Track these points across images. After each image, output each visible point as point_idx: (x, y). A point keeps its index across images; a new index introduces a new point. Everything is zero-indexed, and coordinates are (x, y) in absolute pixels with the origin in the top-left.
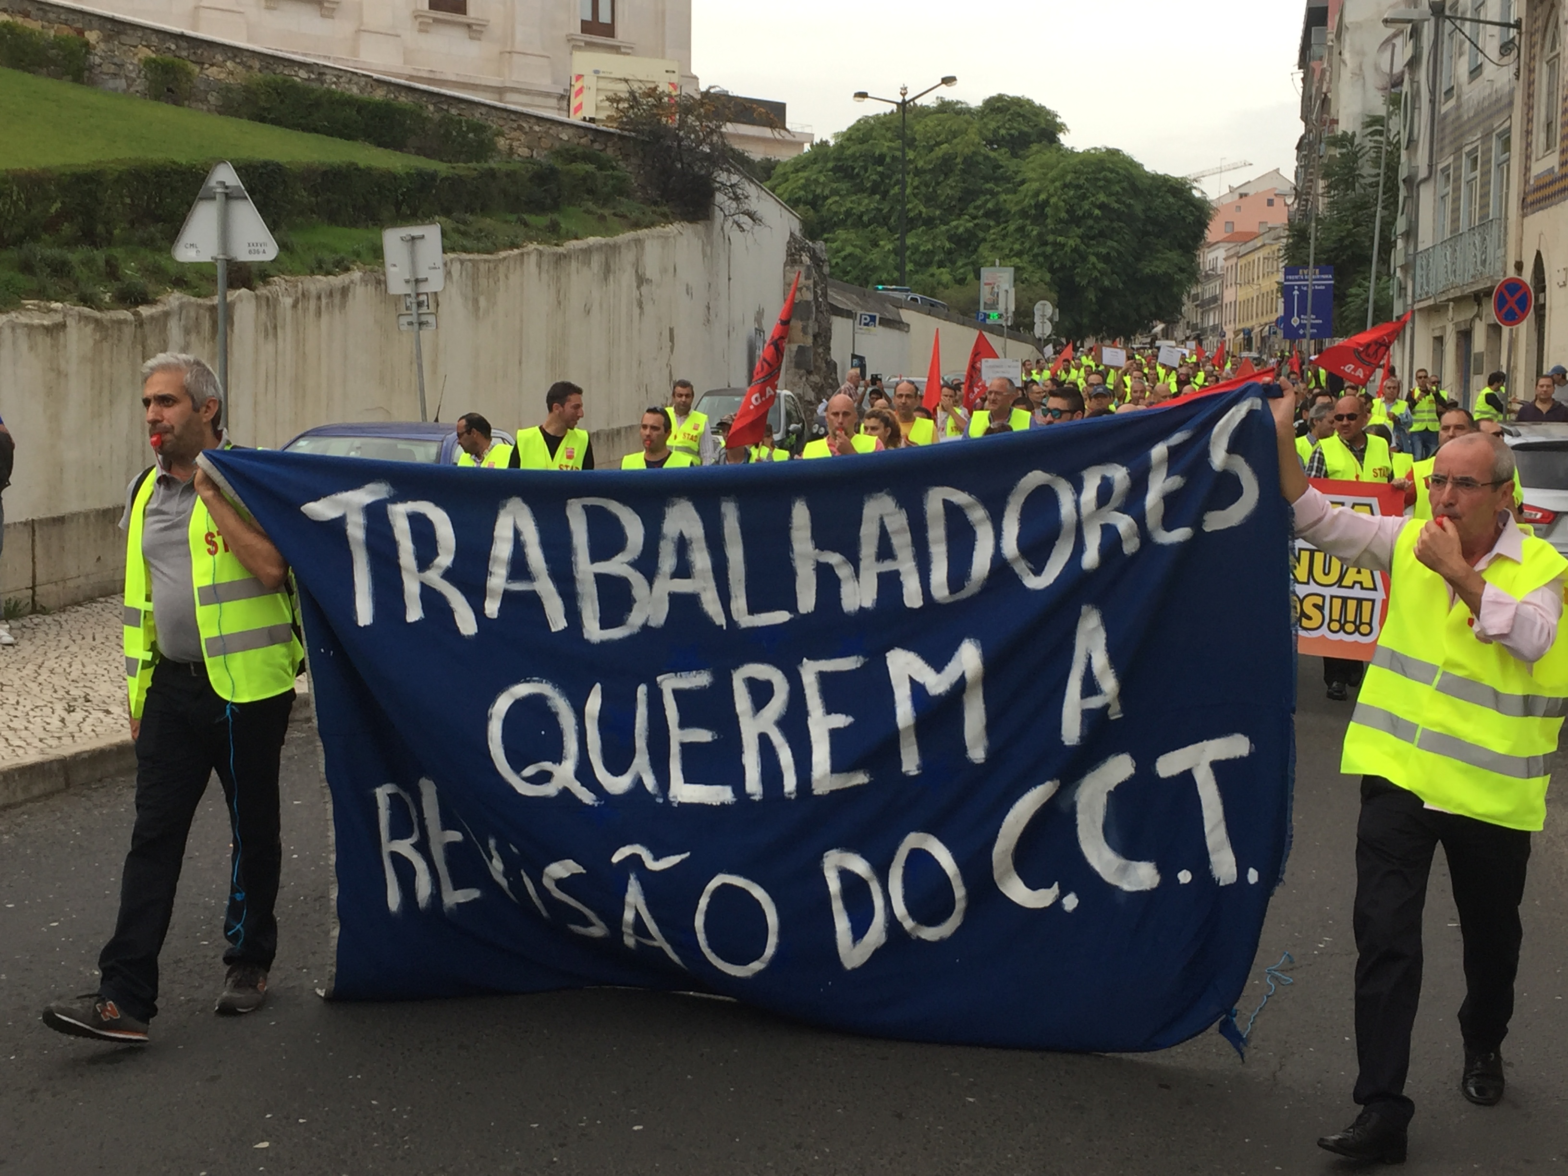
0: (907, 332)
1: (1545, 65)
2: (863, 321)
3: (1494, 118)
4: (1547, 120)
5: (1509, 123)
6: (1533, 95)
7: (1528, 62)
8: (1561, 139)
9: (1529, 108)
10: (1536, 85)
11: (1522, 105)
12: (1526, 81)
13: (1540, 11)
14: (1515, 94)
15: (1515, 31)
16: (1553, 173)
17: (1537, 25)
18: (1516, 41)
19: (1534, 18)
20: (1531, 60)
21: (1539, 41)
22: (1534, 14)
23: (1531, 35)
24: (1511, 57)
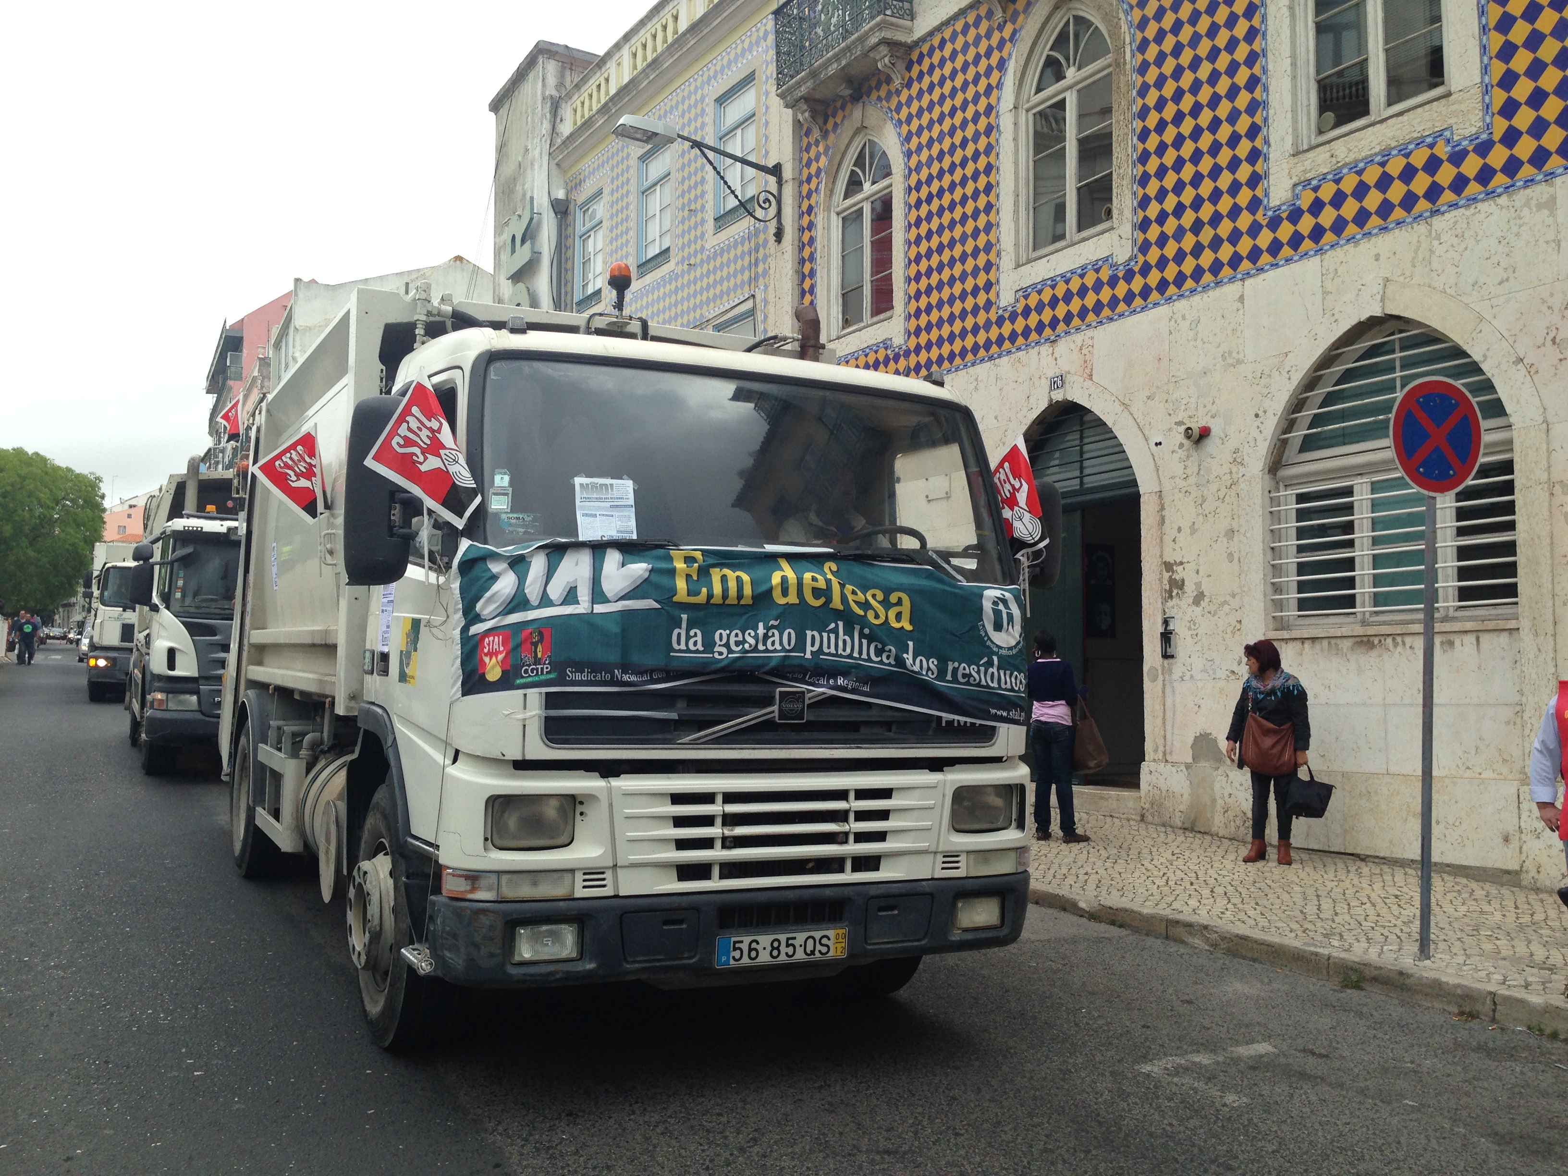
3: (705, 307)
4: (843, 288)
5: (749, 305)
6: (812, 258)
7: (797, 217)
8: (910, 298)
9: (804, 277)
10: (819, 244)
11: (791, 272)
12: (796, 242)
13: (821, 149)
14: (771, 262)
15: (772, 180)
16: (886, 349)
17: (813, 170)
18: (775, 192)
19: (804, 162)
20: (801, 215)
21: (822, 186)
22: (805, 156)
23: (801, 184)
24: (773, 211)
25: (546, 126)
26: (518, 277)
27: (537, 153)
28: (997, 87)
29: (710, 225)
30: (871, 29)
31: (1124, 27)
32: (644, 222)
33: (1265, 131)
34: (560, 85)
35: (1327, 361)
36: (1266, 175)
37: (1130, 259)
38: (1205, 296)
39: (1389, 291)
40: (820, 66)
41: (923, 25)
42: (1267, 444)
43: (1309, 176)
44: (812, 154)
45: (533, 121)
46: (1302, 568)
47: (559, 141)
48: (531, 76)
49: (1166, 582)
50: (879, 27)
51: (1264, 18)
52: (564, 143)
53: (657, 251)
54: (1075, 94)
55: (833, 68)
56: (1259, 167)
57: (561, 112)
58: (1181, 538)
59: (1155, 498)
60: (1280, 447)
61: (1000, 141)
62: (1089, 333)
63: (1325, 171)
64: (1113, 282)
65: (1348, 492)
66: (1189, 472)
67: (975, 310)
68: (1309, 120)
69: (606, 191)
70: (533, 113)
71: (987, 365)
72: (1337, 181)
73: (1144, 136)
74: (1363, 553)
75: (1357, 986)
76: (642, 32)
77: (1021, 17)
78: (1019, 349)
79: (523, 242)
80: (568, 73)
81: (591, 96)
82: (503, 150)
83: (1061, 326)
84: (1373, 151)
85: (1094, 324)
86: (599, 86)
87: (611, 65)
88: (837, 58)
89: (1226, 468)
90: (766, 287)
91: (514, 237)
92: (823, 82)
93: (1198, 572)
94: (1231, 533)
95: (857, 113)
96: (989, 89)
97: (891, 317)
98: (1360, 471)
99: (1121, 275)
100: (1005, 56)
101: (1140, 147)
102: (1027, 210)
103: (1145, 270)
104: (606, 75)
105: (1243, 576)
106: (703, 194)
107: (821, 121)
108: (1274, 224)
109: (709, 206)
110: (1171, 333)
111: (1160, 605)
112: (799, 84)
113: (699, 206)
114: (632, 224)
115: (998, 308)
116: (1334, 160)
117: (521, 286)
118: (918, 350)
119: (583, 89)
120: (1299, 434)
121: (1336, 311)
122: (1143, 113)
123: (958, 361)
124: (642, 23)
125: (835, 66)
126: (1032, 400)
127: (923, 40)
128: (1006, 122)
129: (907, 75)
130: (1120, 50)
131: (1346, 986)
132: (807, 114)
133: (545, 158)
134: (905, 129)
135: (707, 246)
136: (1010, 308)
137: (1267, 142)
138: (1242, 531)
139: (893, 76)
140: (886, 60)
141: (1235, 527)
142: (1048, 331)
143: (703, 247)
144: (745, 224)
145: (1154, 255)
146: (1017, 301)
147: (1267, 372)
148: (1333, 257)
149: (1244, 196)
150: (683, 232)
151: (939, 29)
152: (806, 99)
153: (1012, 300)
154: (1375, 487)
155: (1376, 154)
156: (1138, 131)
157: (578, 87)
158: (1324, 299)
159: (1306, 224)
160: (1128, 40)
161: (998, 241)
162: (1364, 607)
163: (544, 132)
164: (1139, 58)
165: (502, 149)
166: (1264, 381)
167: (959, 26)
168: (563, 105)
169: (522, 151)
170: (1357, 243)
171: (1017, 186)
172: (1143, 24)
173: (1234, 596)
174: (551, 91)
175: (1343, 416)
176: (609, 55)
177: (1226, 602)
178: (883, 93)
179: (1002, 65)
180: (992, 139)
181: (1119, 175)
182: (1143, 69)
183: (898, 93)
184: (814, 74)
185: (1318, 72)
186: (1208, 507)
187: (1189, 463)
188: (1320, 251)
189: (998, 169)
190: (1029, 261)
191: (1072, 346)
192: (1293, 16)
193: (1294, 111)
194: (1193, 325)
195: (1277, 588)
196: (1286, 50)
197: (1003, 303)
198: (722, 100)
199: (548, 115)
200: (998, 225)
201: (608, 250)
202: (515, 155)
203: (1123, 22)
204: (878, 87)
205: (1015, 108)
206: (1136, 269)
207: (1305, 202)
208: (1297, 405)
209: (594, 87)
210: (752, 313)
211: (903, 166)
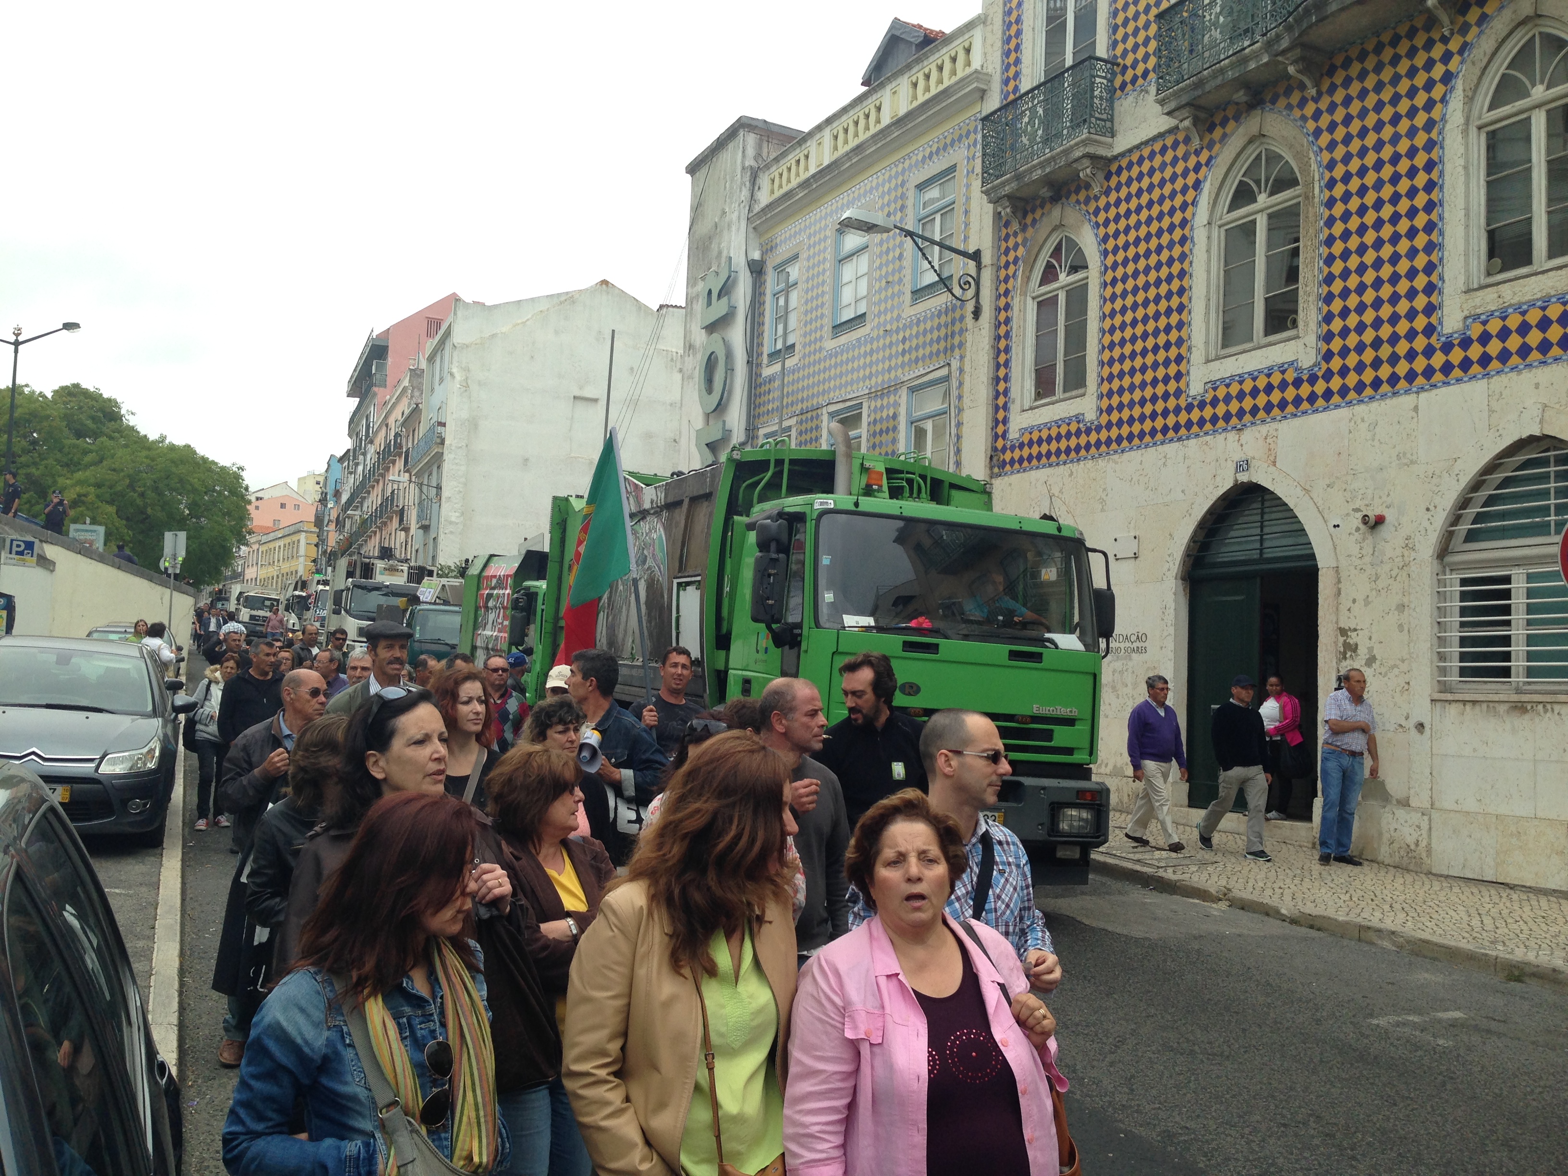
0: (52, 571)
1: (1029, 300)
2: (15, 549)
3: (900, 370)
4: (1036, 365)
5: (944, 372)
6: (1007, 335)
7: (994, 299)
8: (1103, 380)
9: (999, 352)
10: (1014, 324)
11: (987, 347)
12: (993, 321)
13: (1019, 239)
14: (969, 336)
15: (972, 264)
16: (1078, 422)
17: (1011, 256)
18: (974, 274)
19: (1003, 249)
20: (999, 297)
21: (1020, 273)
22: (1004, 245)
23: (999, 269)
24: (971, 293)
25: (745, 193)
26: (711, 328)
27: (735, 216)
28: (1193, 204)
29: (908, 296)
30: (1077, 144)
31: (1314, 166)
32: (837, 287)
33: (1440, 268)
34: (758, 156)
35: (1491, 468)
36: (1441, 306)
37: (1314, 365)
38: (1383, 403)
39: (1546, 415)
40: (1025, 171)
41: (1122, 143)
42: (1436, 534)
43: (1479, 311)
44: (1011, 243)
45: (731, 188)
46: (1464, 642)
47: (757, 208)
48: (731, 146)
49: (1340, 645)
50: (1085, 143)
51: (1441, 174)
52: (763, 210)
53: (852, 316)
54: (1265, 217)
55: (1037, 174)
56: (1434, 299)
57: (759, 181)
58: (1356, 609)
59: (1332, 573)
60: (1448, 536)
61: (1194, 251)
62: (1275, 425)
63: (1493, 308)
64: (1297, 383)
65: (1507, 580)
66: (1364, 552)
67: (1166, 396)
68: (1479, 263)
69: (803, 256)
70: (732, 180)
71: (1175, 445)
72: (1504, 319)
73: (1330, 260)
74: (1518, 632)
75: (1518, 979)
76: (844, 118)
77: (1217, 146)
78: (1206, 434)
79: (719, 296)
80: (765, 144)
81: (789, 169)
82: (699, 210)
83: (1248, 418)
84: (1535, 297)
85: (1279, 418)
86: (798, 161)
87: (812, 145)
88: (1042, 165)
89: (1399, 551)
90: (962, 358)
91: (710, 292)
92: (1028, 184)
93: (1370, 639)
94: (1401, 607)
95: (1056, 212)
96: (1184, 206)
97: (1084, 395)
98: (1517, 562)
99: (1305, 377)
100: (1201, 178)
101: (1326, 270)
102: (1217, 312)
103: (1328, 375)
104: (806, 152)
105: (1412, 645)
106: (901, 268)
107: (1020, 215)
108: (1447, 348)
109: (907, 279)
110: (1350, 432)
111: (1334, 664)
112: (1003, 184)
113: (896, 278)
114: (826, 288)
115: (1188, 396)
116: (1501, 301)
117: (715, 335)
118: (1109, 426)
119: (782, 162)
120: (1464, 527)
121: (1500, 428)
122: (1330, 241)
123: (1147, 438)
124: (844, 110)
125: (1039, 172)
126: (1218, 479)
127: (1122, 155)
128: (1200, 235)
129: (1106, 184)
130: (1310, 184)
131: (1510, 980)
132: (1008, 210)
133: (744, 223)
134: (1102, 231)
135: (904, 315)
136: (1199, 398)
137: (1441, 278)
138: (1412, 606)
139: (1093, 184)
140: (1088, 170)
141: (1405, 600)
142: (1234, 421)
143: (899, 316)
144: (942, 299)
145: (1336, 364)
146: (1206, 391)
147: (1437, 472)
148: (1499, 382)
149: (1420, 322)
150: (880, 301)
151: (1138, 147)
152: (1009, 197)
153: (1201, 391)
154: (1530, 578)
155: (1538, 300)
156: (1325, 256)
157: (777, 160)
158: (1490, 416)
159: (1475, 352)
160: (1317, 177)
161: (1190, 338)
162: (1518, 678)
163: (743, 198)
164: (1327, 194)
165: (697, 209)
166: (1435, 480)
167: (1157, 147)
168: (761, 174)
169: (719, 213)
170: (1520, 372)
171: (1208, 292)
172: (1331, 165)
173: (1403, 661)
174: (750, 162)
175: (1503, 515)
176: (811, 134)
177: (1395, 666)
178: (1082, 196)
179: (1197, 185)
180: (1186, 249)
181: (1305, 292)
182: (1331, 203)
183: (1096, 199)
184: (1018, 177)
185: (1488, 225)
186: (1381, 584)
187: (1364, 545)
188: (1487, 375)
189: (1191, 275)
190: (1218, 358)
191: (1257, 435)
192: (1467, 175)
193: (1466, 255)
194: (1372, 427)
195: (1442, 657)
196: (1461, 203)
197: (1192, 392)
198: (921, 187)
199: (748, 184)
200: (1190, 324)
201: (802, 309)
202: (711, 216)
203: (1312, 161)
204: (1077, 192)
205: (1209, 223)
206: (1320, 374)
207: (1475, 331)
208: (1464, 503)
209: (793, 162)
210: (947, 379)
211: (1099, 263)
